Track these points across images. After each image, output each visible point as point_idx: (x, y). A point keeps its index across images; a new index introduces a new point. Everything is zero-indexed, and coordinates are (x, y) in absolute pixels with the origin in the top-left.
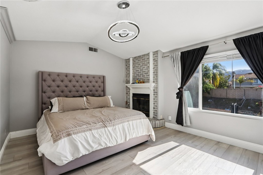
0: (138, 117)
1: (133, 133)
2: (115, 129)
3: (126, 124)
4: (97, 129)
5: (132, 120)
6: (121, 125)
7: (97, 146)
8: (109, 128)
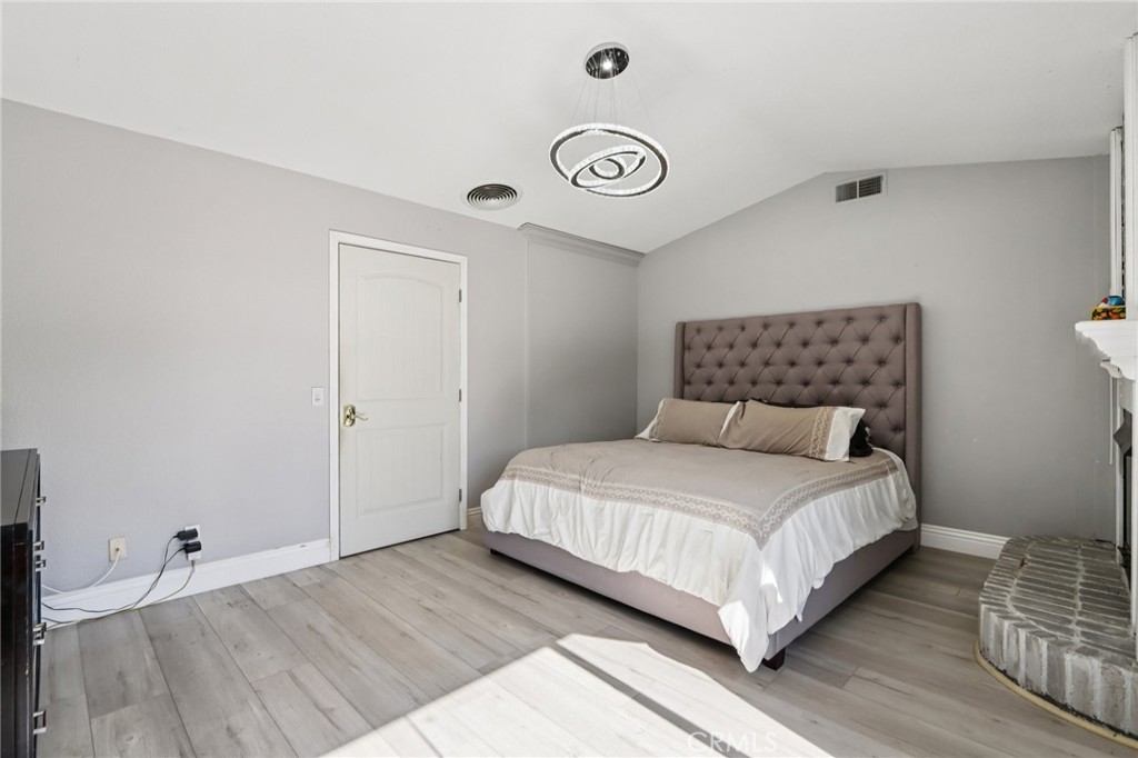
0: (705, 504)
1: (657, 559)
2: (602, 509)
3: (640, 510)
4: (562, 486)
5: (674, 507)
6: (626, 505)
7: (545, 530)
8: (584, 497)
